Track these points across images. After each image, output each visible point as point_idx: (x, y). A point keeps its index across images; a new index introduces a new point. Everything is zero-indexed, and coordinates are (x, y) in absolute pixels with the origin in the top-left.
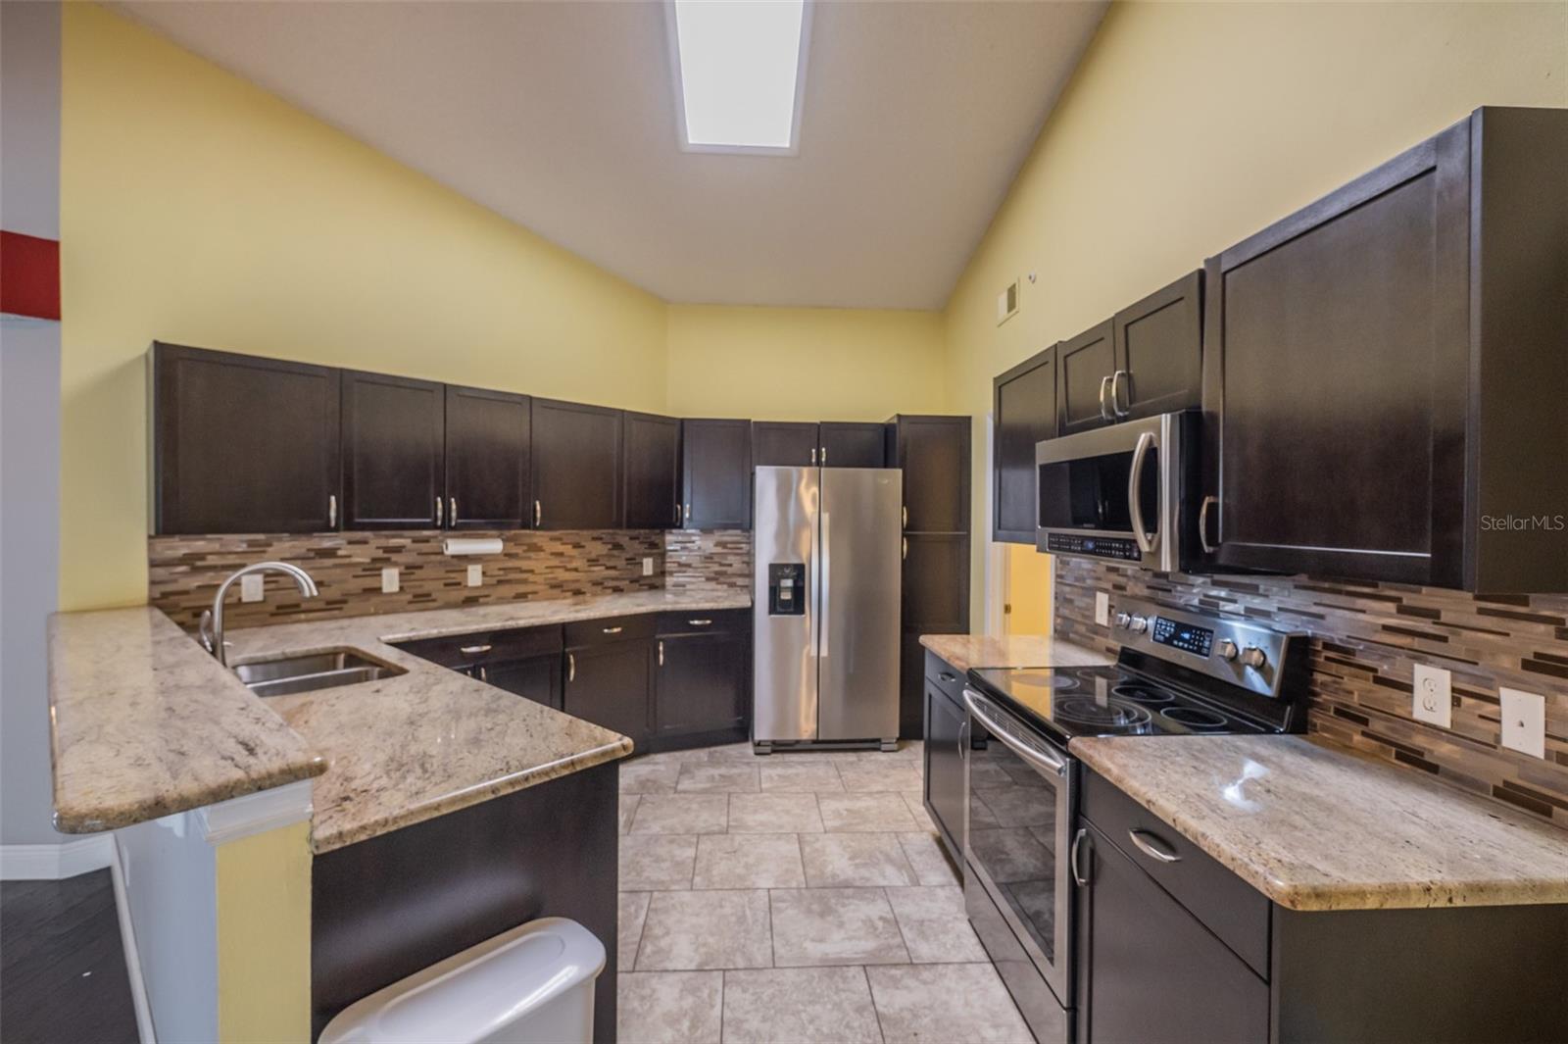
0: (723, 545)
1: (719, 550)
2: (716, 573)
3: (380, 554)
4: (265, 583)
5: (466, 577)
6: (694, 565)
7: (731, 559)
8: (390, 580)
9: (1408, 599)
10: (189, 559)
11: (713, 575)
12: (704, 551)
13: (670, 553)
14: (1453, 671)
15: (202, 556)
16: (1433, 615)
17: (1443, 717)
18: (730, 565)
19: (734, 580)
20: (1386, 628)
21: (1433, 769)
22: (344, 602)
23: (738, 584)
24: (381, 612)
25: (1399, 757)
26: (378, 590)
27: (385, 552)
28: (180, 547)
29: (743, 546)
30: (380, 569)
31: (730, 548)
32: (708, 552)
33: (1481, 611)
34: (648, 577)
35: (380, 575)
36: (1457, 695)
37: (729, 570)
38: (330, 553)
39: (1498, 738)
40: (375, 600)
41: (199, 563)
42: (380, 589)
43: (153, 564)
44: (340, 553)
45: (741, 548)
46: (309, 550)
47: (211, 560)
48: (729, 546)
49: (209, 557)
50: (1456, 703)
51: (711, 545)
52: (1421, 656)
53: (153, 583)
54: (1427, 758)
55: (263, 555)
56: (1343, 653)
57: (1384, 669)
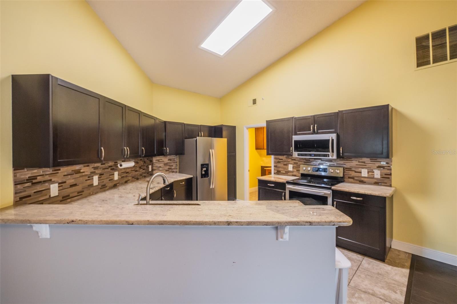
0: (170, 160)
1: (169, 161)
2: (169, 168)
3: (93, 170)
4: (59, 187)
5: (114, 177)
6: (162, 167)
7: (172, 164)
8: (96, 180)
9: (360, 161)
10: (30, 179)
11: (168, 169)
12: (165, 162)
13: (155, 163)
14: (368, 169)
15: (35, 178)
16: (364, 162)
17: (366, 175)
18: (172, 166)
19: (173, 170)
20: (357, 165)
21: (365, 182)
22: (83, 192)
23: (175, 171)
24: (94, 193)
25: (360, 182)
26: (91, 185)
27: (94, 169)
28: (26, 174)
29: (176, 160)
30: (93, 176)
31: (172, 161)
32: (166, 162)
33: (371, 161)
34: (150, 172)
35: (93, 179)
36: (368, 172)
37: (173, 168)
38: (78, 172)
39: (374, 177)
40: (92, 189)
41: (34, 181)
42: (93, 184)
43: (16, 184)
44: (82, 171)
45: (175, 161)
46: (72, 171)
47: (39, 179)
48: (172, 160)
49: (38, 177)
50: (368, 173)
51: (167, 160)
52: (363, 168)
53: (16, 193)
54: (364, 181)
55: (58, 174)
56: (350, 169)
57: (357, 170)
